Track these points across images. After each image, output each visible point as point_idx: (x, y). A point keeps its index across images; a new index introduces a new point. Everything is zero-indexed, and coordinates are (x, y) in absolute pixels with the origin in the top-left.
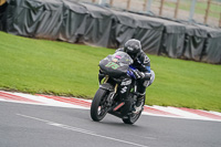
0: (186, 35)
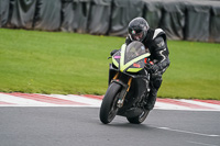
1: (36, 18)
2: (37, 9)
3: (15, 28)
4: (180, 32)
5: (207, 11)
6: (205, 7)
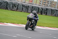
0: (13, 4)
1: (17, 9)
2: (18, 7)
3: (13, 10)
4: (45, 14)
6: (50, 9)
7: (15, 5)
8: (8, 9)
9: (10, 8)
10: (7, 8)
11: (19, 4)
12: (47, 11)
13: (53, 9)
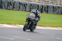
0: (8, 2)
1: (14, 7)
2: (14, 5)
3: (9, 9)
4: (46, 11)
5: (52, 7)
6: (52, 6)
7: (10, 3)
8: (3, 8)
9: (5, 7)
10: (2, 6)
11: (15, 2)
12: (48, 9)
13: (55, 7)
